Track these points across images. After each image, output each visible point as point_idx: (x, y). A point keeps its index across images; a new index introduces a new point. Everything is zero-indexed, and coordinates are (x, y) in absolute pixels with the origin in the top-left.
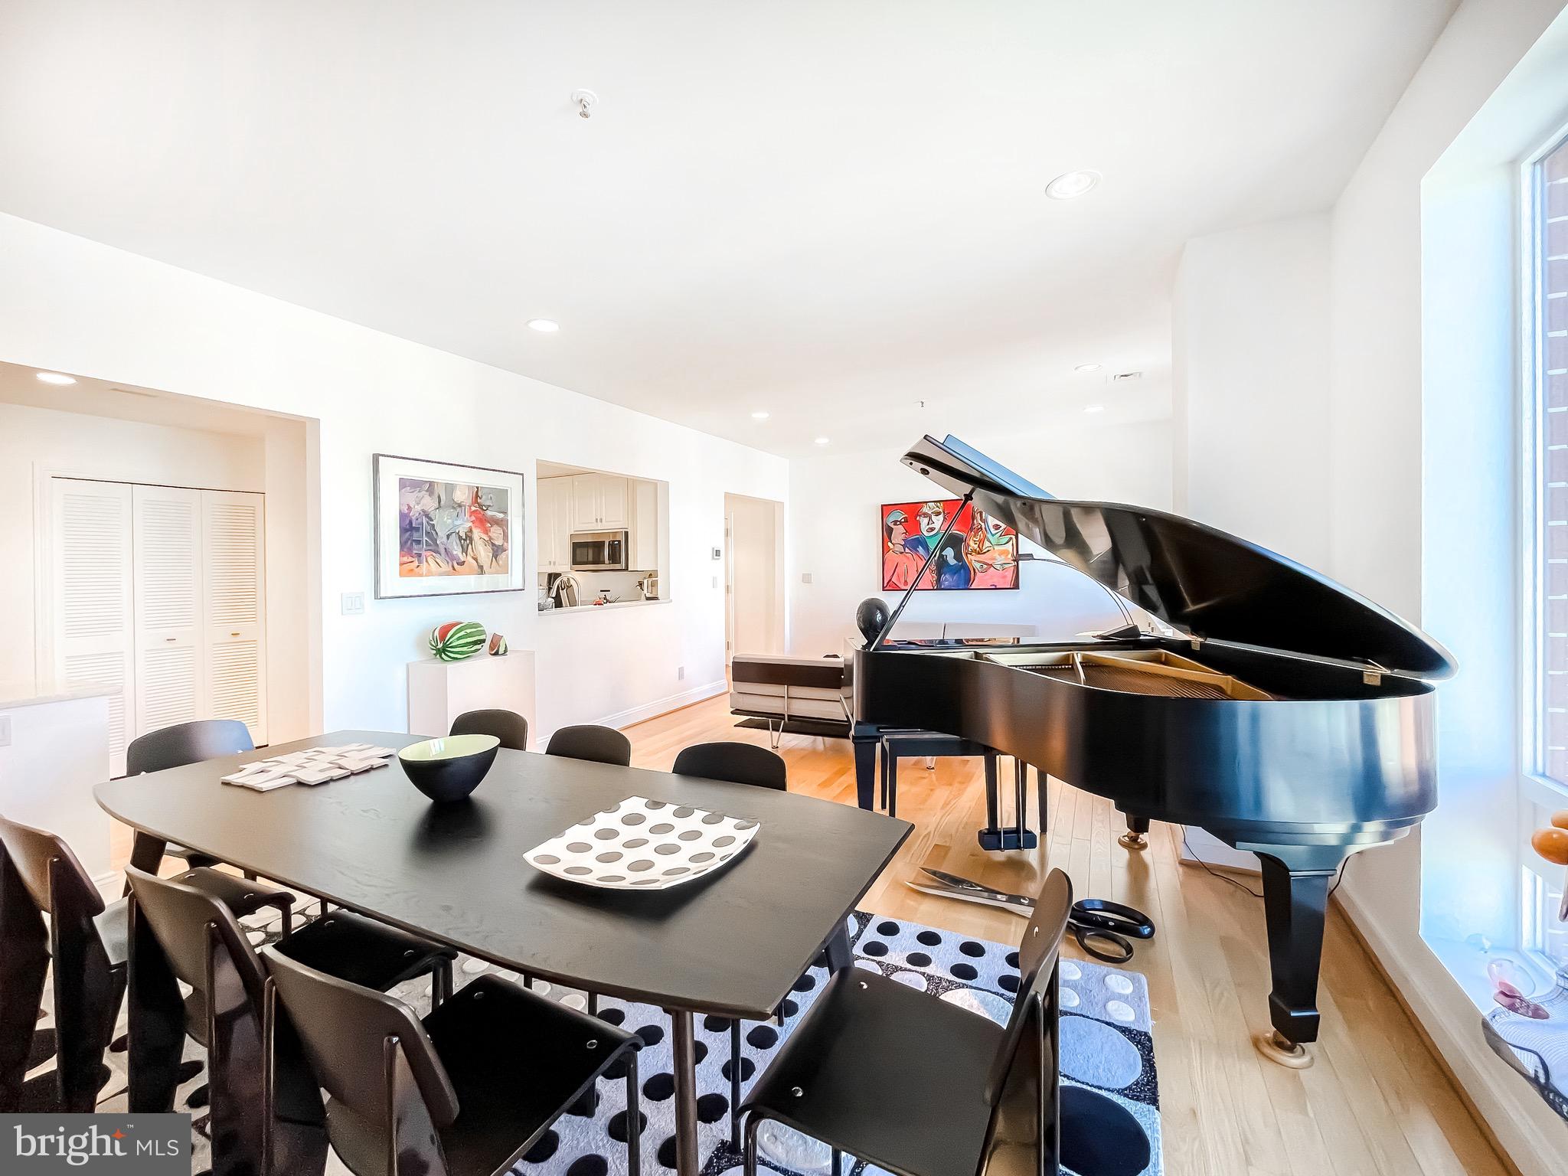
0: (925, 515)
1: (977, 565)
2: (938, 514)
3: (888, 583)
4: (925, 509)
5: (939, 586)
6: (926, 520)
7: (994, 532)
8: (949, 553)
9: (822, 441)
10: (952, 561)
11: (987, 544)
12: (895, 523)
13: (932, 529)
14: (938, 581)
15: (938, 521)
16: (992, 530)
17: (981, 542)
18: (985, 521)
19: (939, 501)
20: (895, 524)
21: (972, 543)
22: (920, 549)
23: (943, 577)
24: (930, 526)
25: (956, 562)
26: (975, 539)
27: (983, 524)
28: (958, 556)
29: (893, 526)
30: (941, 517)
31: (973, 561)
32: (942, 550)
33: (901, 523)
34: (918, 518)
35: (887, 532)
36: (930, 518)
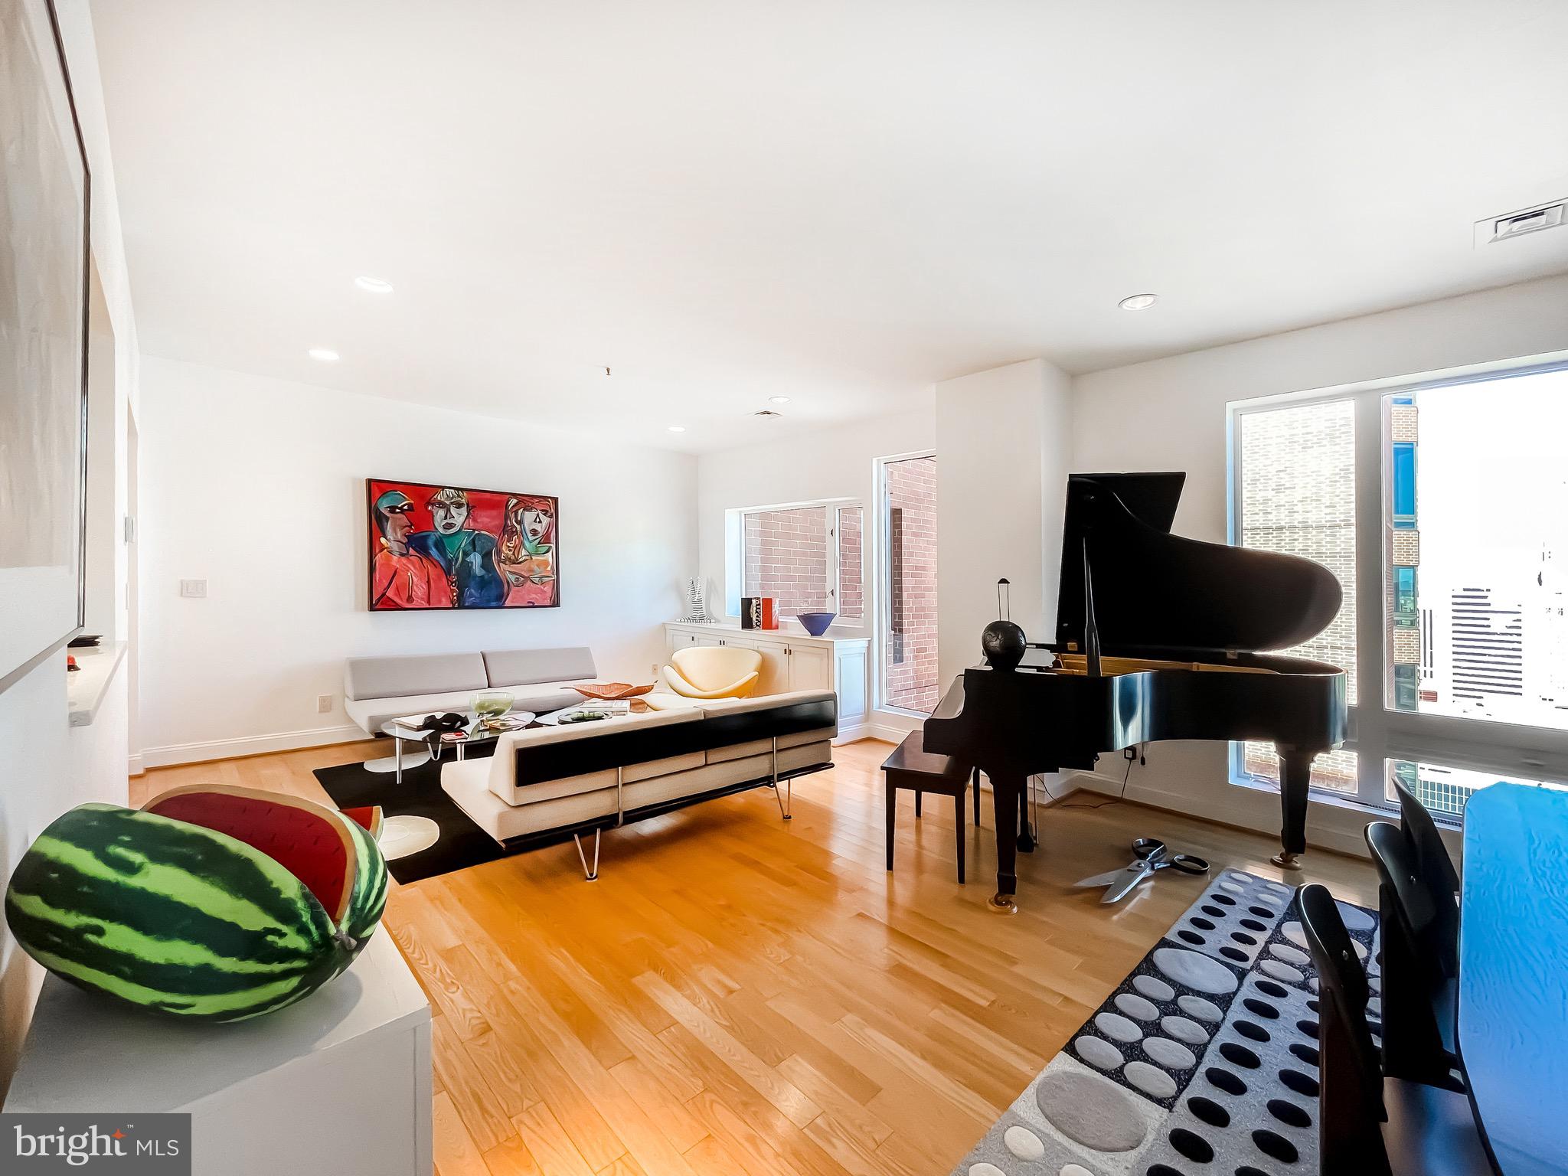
0: (442, 505)
1: (512, 578)
2: (459, 506)
3: (379, 599)
4: (440, 497)
5: (460, 604)
6: (441, 513)
7: (531, 538)
8: (476, 559)
9: (326, 355)
10: (478, 570)
11: (524, 552)
12: (392, 509)
13: (449, 526)
14: (460, 595)
15: (459, 517)
16: (529, 535)
17: (516, 549)
18: (520, 523)
19: (462, 490)
20: (391, 512)
21: (504, 548)
22: (434, 552)
23: (467, 593)
24: (448, 521)
25: (483, 572)
26: (508, 544)
27: (518, 527)
28: (486, 564)
29: (388, 515)
30: (464, 511)
31: (505, 571)
32: (466, 554)
33: (402, 511)
34: (430, 508)
35: (376, 522)
36: (448, 510)
